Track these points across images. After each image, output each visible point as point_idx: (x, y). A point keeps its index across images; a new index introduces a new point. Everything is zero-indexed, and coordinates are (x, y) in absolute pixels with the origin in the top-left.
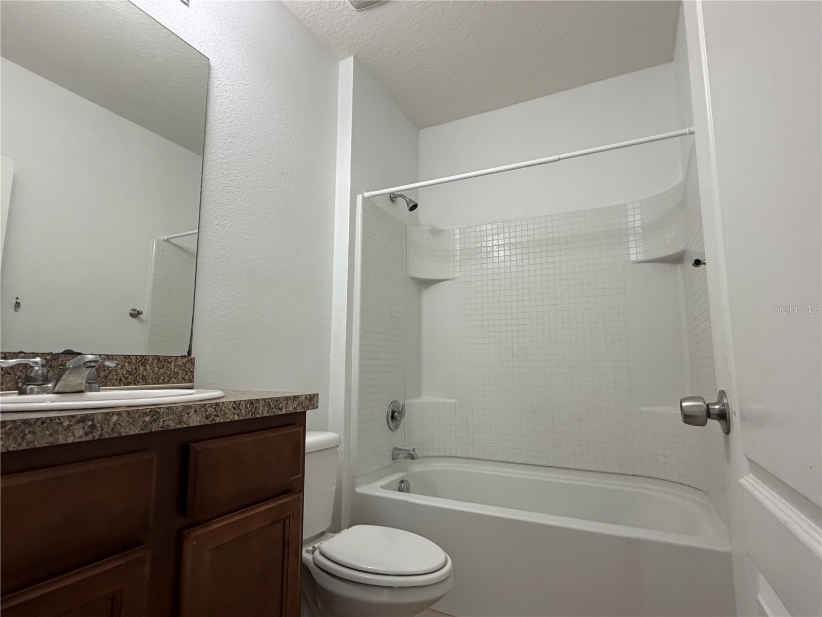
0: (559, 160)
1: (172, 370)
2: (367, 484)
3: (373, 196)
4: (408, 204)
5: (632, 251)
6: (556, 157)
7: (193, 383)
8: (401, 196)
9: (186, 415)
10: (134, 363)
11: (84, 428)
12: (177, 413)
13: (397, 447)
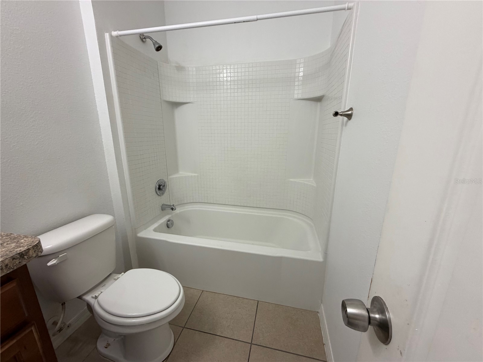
0: (257, 20)
2: (145, 229)
4: (154, 45)
5: (296, 92)
6: (255, 17)
8: (150, 38)
13: (164, 203)
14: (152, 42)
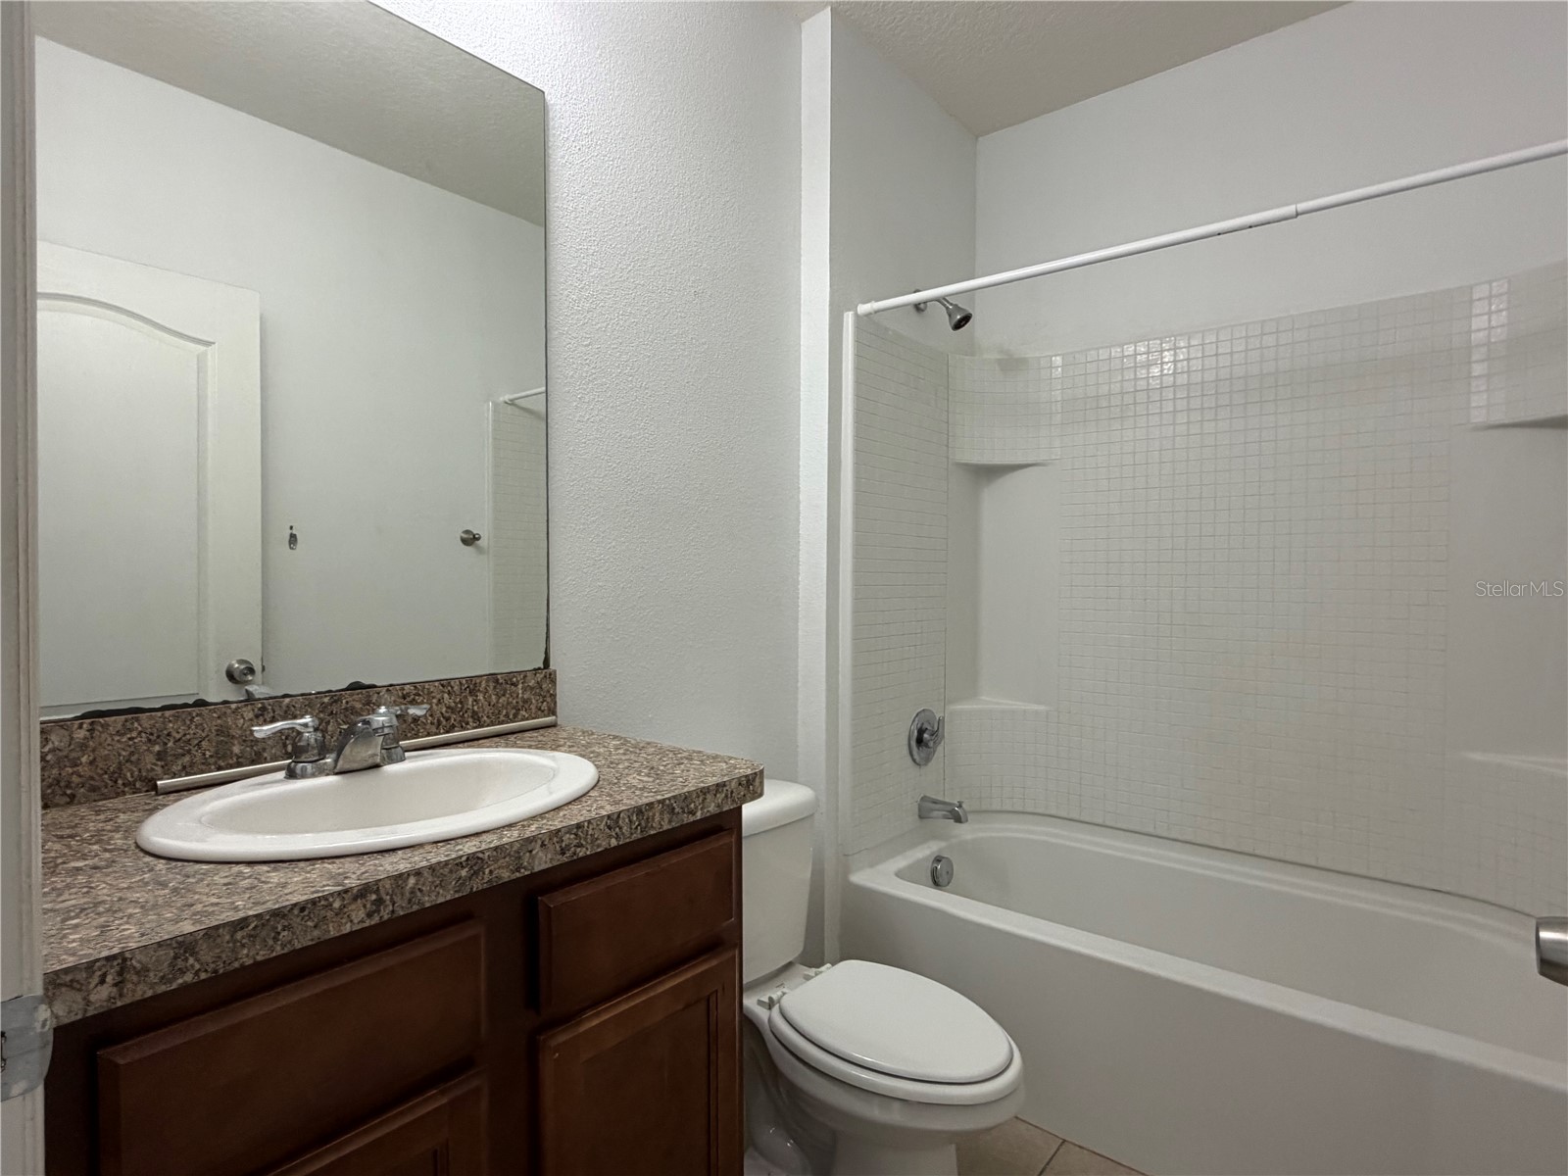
0: (1298, 214)
1: (520, 695)
2: (872, 866)
3: (876, 312)
4: (950, 316)
5: (1478, 400)
6: (1290, 209)
7: (554, 713)
9: (528, 854)
10: (458, 693)
11: (365, 906)
12: (512, 853)
13: (928, 795)
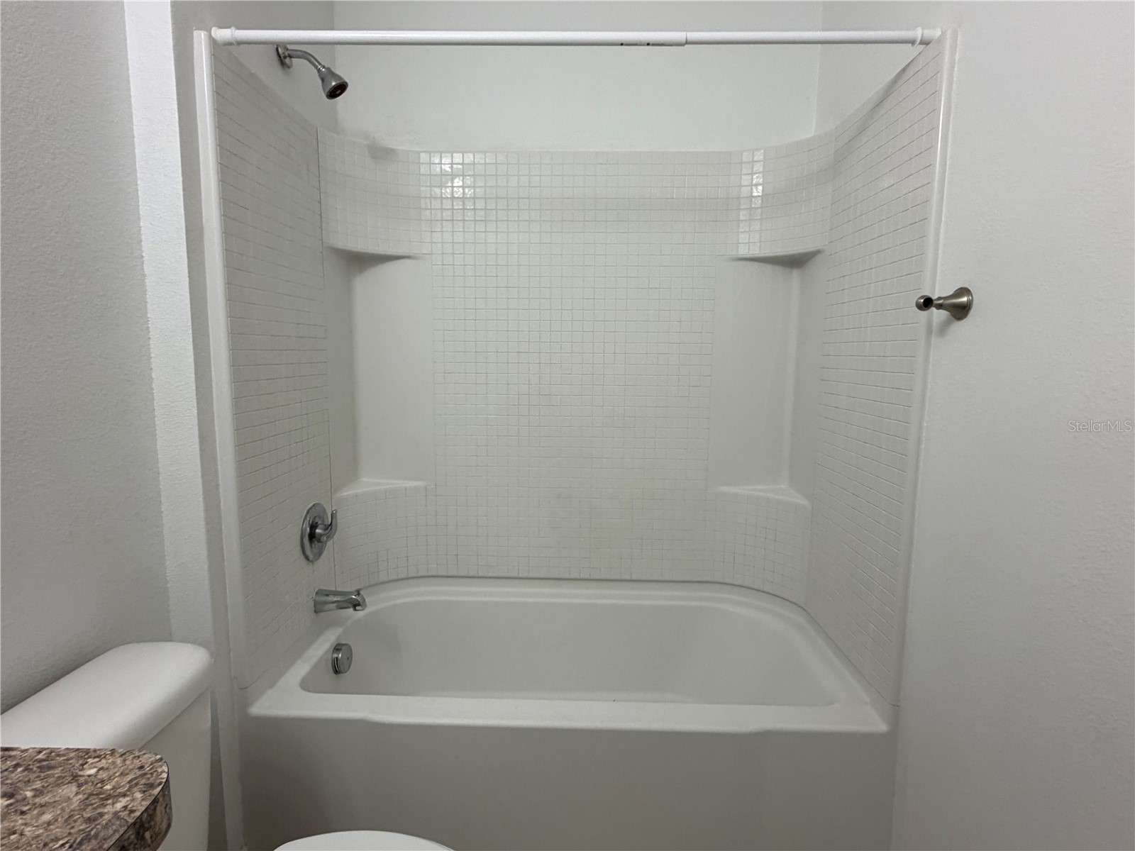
2: (271, 687)
4: (323, 80)
5: (743, 238)
6: (680, 36)
8: (305, 56)
13: (324, 589)
14: (316, 71)
